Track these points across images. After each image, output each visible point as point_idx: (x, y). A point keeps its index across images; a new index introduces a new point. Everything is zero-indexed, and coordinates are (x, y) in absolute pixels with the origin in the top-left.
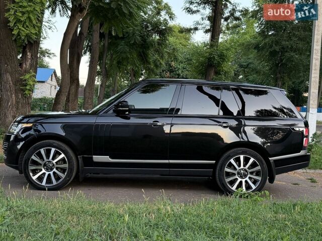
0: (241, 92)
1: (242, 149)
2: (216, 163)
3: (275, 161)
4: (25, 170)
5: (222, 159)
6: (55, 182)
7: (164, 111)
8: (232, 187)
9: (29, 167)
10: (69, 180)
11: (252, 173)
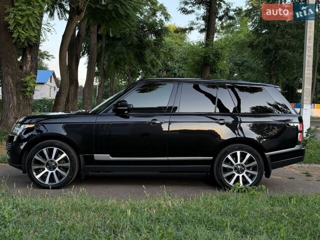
0: (236, 90)
1: (239, 144)
2: (214, 160)
3: (271, 156)
4: (28, 170)
5: (219, 155)
6: (57, 181)
7: (162, 109)
8: (230, 182)
9: (33, 166)
10: (71, 178)
11: (248, 168)
